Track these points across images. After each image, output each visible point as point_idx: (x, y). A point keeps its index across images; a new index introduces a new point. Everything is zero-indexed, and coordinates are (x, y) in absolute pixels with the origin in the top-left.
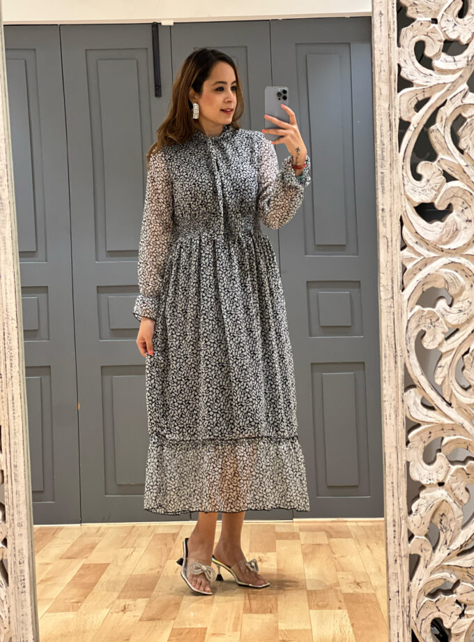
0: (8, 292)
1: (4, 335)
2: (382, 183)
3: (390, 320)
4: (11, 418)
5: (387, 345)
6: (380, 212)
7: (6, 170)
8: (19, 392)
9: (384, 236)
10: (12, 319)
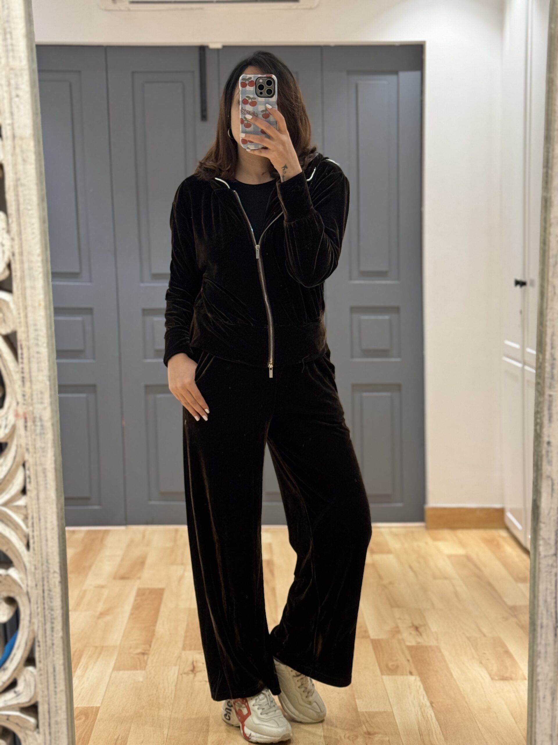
0: (49, 537)
1: (43, 591)
2: (550, 409)
3: (551, 582)
4: (52, 693)
5: (544, 612)
6: (545, 445)
7: (48, 383)
8: (61, 662)
9: (548, 477)
10: (55, 572)
